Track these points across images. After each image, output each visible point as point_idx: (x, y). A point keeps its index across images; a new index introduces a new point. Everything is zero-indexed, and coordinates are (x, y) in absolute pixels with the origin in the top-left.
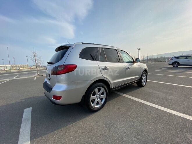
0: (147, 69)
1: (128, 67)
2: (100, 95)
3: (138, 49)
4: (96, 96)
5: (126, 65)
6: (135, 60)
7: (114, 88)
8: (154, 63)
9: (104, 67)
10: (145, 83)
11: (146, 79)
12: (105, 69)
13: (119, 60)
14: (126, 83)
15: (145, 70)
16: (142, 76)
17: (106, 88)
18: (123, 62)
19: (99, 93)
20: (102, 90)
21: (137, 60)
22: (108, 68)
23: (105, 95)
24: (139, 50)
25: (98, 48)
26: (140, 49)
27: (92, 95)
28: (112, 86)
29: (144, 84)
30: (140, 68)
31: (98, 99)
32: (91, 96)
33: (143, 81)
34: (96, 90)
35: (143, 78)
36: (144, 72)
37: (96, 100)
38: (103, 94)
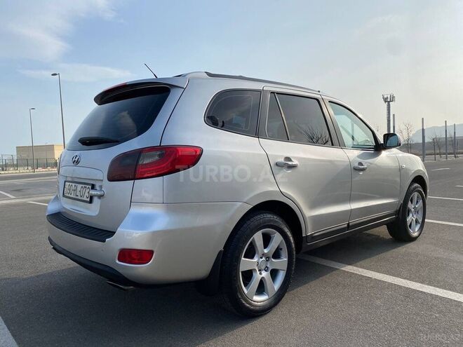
0: (426, 177)
1: (360, 164)
2: (268, 259)
3: (385, 100)
4: (255, 259)
5: (353, 155)
6: (381, 140)
7: (313, 238)
8: (451, 158)
9: (282, 160)
10: (419, 226)
11: (421, 213)
12: (287, 165)
13: (331, 138)
14: (353, 221)
15: (419, 179)
16: (408, 198)
17: (289, 234)
18: (341, 145)
19: (266, 251)
20: (277, 239)
21: (389, 141)
22: (295, 162)
23: (284, 259)
24: (388, 101)
25: (260, 91)
26: (393, 98)
27: (245, 257)
28: (309, 230)
29: (414, 232)
30: (401, 169)
31: (264, 274)
32: (243, 259)
33: (410, 219)
34: (258, 237)
35: (411, 206)
36: (416, 185)
37: (257, 277)
38: (277, 255)
